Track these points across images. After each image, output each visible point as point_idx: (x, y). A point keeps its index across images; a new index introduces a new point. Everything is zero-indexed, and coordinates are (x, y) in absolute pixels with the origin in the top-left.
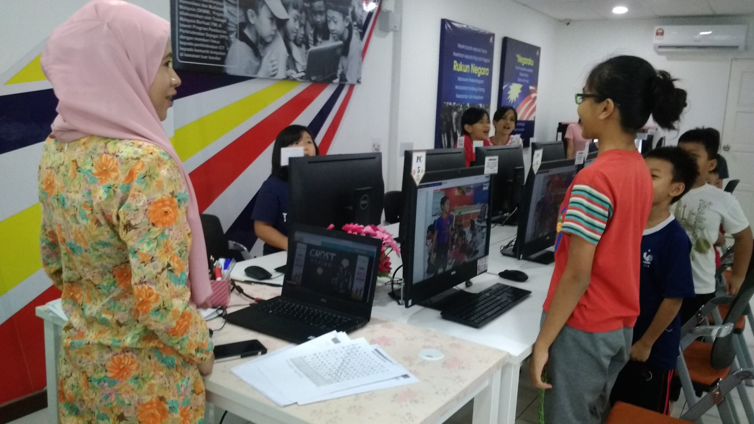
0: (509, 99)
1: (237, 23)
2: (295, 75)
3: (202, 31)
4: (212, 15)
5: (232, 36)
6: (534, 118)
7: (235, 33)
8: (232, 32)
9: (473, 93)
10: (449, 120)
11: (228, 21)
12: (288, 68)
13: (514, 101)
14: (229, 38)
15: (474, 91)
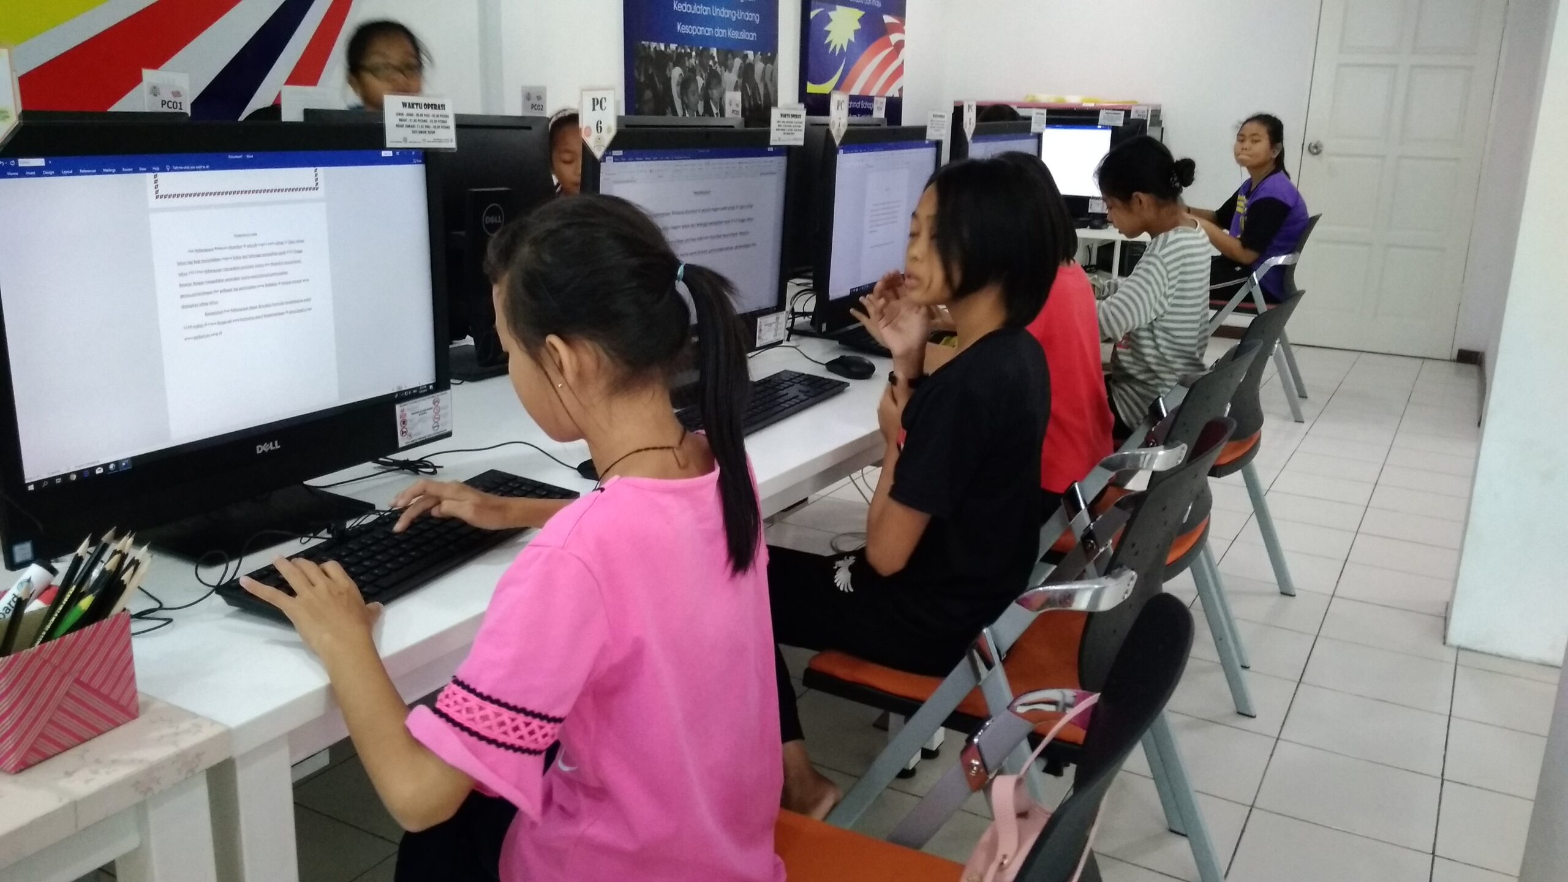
0: (830, 43)
6: (901, 90)
9: (726, 23)
10: (660, 86)
13: (842, 48)
15: (729, 19)
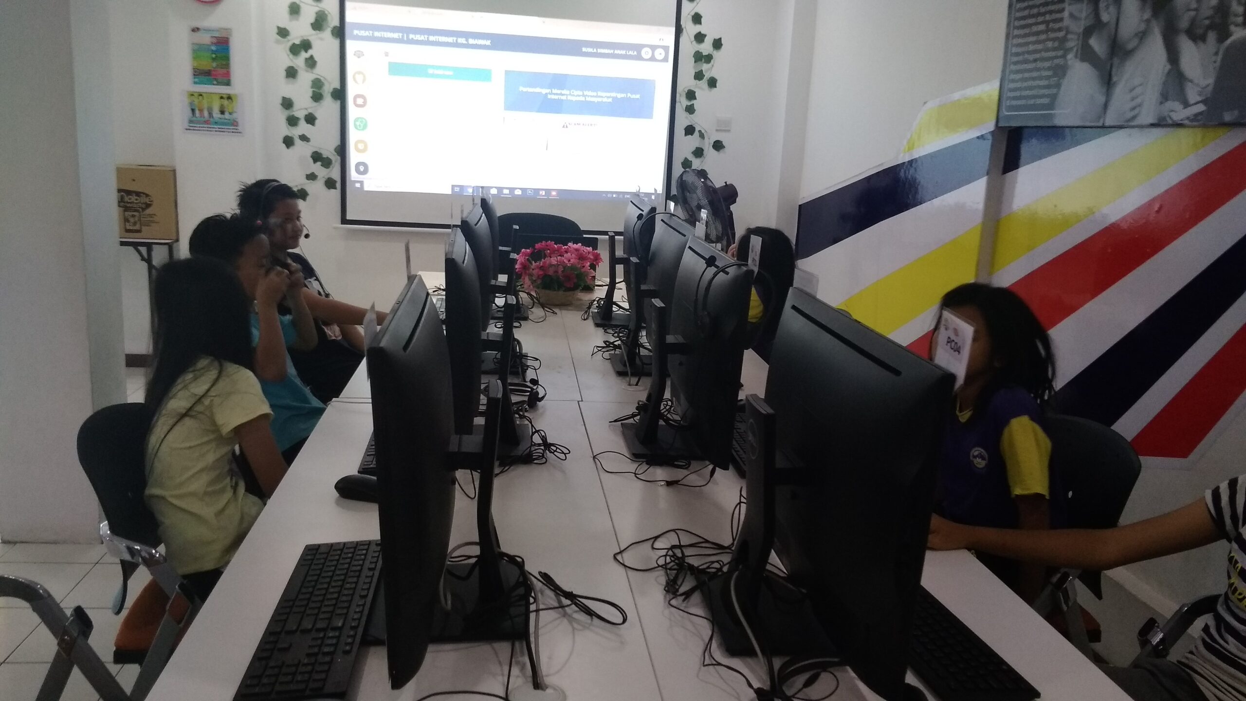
1: (1081, 30)
2: (1180, 113)
3: (1035, 61)
4: (1046, 32)
5: (1070, 56)
7: (1075, 49)
8: (1071, 49)
11: (1068, 32)
12: (1165, 97)
14: (1066, 61)
